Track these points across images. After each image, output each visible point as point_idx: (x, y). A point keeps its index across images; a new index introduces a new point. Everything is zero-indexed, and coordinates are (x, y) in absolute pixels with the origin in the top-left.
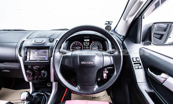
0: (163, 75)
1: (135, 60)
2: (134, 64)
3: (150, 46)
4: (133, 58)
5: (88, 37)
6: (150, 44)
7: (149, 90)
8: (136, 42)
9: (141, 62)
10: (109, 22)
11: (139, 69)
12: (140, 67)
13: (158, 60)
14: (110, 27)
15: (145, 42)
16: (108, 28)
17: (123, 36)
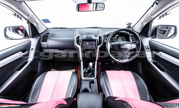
0: (160, 52)
1: (146, 47)
2: (146, 49)
3: (155, 39)
4: (145, 46)
5: (118, 34)
6: (156, 38)
7: (153, 61)
8: (147, 37)
9: (149, 48)
10: (130, 23)
11: (148, 51)
12: (149, 50)
13: (159, 46)
14: (130, 26)
15: (153, 37)
16: (129, 27)
17: (139, 33)
